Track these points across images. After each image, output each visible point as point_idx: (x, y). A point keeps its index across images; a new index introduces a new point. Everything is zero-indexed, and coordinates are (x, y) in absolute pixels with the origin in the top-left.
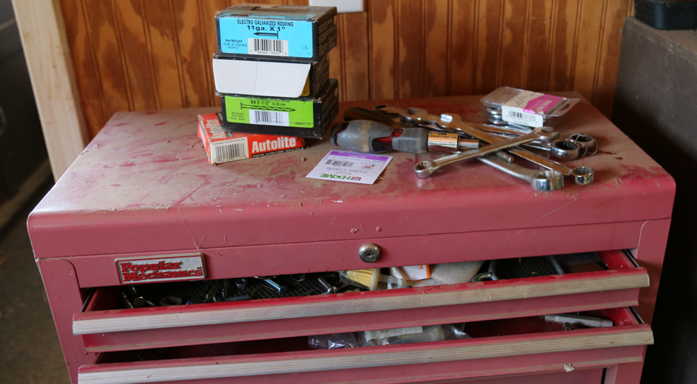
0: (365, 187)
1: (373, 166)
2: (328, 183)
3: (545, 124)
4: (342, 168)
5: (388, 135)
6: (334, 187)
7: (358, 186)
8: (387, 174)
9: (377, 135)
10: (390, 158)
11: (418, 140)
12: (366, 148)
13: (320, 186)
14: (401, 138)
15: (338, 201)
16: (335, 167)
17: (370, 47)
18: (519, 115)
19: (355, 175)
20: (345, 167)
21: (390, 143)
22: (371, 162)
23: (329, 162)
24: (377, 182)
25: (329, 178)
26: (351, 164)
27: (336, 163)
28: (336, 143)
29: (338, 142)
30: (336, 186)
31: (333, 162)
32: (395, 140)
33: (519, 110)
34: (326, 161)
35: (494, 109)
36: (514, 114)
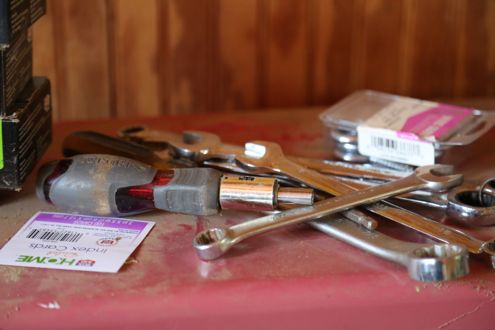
0: (102, 278)
1: (117, 239)
2: (31, 273)
3: (437, 160)
4: (59, 244)
5: (145, 181)
6: (43, 280)
7: (90, 277)
8: (144, 254)
9: (125, 182)
10: (150, 225)
11: (202, 190)
12: (105, 206)
13: (15, 278)
14: (170, 187)
15: (51, 306)
16: (46, 243)
17: (112, 17)
18: (390, 144)
19: (84, 256)
20: (64, 243)
21: (150, 196)
22: (114, 232)
23: (34, 234)
24: (125, 267)
25: (34, 264)
26: (76, 237)
27: (47, 236)
28: (47, 199)
29: (51, 196)
30: (46, 277)
31: (40, 234)
32: (159, 190)
33: (391, 135)
34: (29, 232)
35: (344, 133)
36: (381, 141)
